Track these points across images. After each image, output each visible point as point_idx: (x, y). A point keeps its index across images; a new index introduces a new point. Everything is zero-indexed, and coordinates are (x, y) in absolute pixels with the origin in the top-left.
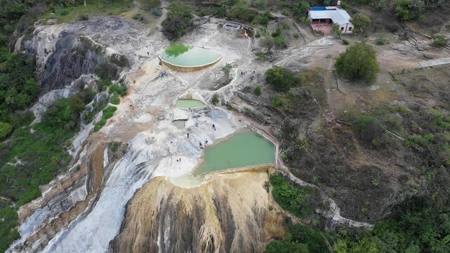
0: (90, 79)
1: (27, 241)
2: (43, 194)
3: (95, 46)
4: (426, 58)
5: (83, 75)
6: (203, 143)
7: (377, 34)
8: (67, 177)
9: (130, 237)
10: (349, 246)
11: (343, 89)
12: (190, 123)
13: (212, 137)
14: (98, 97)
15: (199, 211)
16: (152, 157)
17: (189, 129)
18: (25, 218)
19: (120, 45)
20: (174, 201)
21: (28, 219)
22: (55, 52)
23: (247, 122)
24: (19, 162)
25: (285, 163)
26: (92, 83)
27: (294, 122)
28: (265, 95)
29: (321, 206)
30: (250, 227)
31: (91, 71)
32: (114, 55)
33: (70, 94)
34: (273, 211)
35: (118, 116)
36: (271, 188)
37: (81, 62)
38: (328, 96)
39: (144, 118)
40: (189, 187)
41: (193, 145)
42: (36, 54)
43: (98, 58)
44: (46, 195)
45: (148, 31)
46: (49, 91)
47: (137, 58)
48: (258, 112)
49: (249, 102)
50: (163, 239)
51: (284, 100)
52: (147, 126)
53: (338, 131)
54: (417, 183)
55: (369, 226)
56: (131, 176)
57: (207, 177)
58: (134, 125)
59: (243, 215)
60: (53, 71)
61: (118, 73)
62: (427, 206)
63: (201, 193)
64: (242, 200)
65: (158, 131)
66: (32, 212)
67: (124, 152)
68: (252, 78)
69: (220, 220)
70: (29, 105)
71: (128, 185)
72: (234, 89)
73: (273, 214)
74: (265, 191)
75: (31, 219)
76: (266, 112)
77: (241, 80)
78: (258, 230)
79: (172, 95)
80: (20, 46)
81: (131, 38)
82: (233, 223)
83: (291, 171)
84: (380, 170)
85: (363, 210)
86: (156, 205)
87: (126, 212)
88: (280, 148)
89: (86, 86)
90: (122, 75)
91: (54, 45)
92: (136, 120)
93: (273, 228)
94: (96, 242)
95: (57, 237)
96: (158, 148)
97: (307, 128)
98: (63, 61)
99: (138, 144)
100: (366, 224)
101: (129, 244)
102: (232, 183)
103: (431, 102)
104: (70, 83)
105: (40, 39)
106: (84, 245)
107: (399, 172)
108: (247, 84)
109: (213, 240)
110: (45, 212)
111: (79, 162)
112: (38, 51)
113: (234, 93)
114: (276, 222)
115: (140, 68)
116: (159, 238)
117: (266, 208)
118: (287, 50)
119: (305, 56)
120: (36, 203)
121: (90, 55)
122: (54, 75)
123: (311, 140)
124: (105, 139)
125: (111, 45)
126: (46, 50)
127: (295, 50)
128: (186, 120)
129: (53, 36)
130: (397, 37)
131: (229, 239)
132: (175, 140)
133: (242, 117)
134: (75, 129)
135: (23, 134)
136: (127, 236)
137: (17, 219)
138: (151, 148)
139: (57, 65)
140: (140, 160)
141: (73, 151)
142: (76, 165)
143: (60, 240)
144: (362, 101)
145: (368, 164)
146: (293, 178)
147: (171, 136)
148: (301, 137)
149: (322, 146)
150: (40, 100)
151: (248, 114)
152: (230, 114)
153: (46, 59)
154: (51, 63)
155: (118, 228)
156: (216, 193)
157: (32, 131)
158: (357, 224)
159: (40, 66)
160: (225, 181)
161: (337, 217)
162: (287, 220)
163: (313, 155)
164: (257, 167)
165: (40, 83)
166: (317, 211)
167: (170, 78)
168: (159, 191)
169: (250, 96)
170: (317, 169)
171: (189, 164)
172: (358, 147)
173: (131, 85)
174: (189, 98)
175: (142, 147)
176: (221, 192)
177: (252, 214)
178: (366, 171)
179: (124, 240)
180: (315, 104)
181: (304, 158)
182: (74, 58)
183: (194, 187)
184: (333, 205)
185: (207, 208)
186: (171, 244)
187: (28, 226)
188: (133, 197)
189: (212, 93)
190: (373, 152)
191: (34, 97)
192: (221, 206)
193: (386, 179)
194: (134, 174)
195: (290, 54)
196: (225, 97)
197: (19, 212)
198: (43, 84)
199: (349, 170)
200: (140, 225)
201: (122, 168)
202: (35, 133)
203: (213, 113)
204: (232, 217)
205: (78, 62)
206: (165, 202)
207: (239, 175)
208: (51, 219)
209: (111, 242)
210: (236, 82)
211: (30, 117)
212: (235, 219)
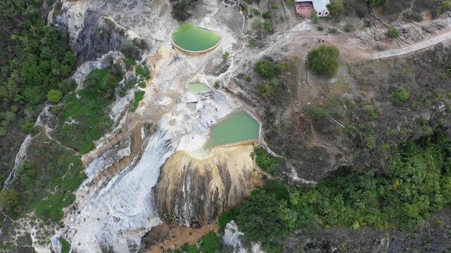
0: (118, 57)
1: (93, 180)
2: (98, 148)
3: (119, 28)
4: (379, 49)
5: (111, 52)
6: (209, 122)
7: (347, 18)
8: (113, 137)
9: (164, 186)
10: (301, 195)
11: (310, 82)
12: (199, 106)
13: (216, 117)
14: (127, 75)
15: (208, 174)
16: (175, 135)
17: (199, 111)
18: (88, 164)
19: (139, 28)
20: (193, 168)
21: (90, 165)
22: (84, 29)
23: (240, 104)
24: (73, 121)
25: (265, 140)
26: (120, 60)
27: (273, 109)
28: (254, 82)
29: (286, 170)
30: (241, 181)
31: (117, 49)
32: (135, 39)
33: (102, 66)
34: (256, 172)
35: (147, 98)
36: (255, 157)
37: (108, 40)
38: (299, 88)
39: (166, 101)
40: (201, 159)
41: (202, 125)
42: (67, 28)
43: (123, 40)
44: (100, 148)
45: (159, 9)
46: (85, 62)
47: (154, 42)
48: (248, 97)
49: (242, 87)
50: (186, 188)
51: (267, 87)
52: (169, 108)
53: (301, 119)
54: (347, 159)
55: (314, 183)
56: (162, 149)
57: (213, 150)
58: (160, 107)
59: (237, 174)
60: (85, 45)
61: (140, 55)
62: (350, 173)
63: (209, 162)
64: (236, 165)
65: (177, 114)
66: (92, 160)
67: (155, 130)
68: (244, 66)
69: (222, 178)
70: (70, 74)
71: (161, 155)
72: (231, 76)
73: (256, 174)
74: (251, 159)
75: (92, 165)
76: (254, 96)
77: (236, 67)
78: (246, 183)
79: (185, 79)
80: (52, 19)
81: (147, 19)
82: (230, 179)
83: (269, 146)
84: (325, 150)
85: (312, 174)
86: (180, 169)
87: (161, 172)
88: (262, 127)
89: (114, 62)
90: (144, 57)
91: (82, 22)
92: (160, 103)
93: (256, 181)
94: (142, 186)
95: (114, 179)
96: (179, 129)
97: (281, 115)
98: (93, 38)
99: (164, 125)
100: (312, 182)
101: (165, 189)
102: (230, 154)
103: (371, 95)
104: (101, 57)
105: (69, 16)
106: (134, 187)
107: (337, 152)
108: (241, 71)
109: (217, 189)
110: (101, 162)
111: (120, 126)
112: (69, 26)
113: (231, 78)
114: (257, 178)
115: (157, 52)
116: (184, 187)
117: (251, 170)
118: (274, 36)
119: (287, 43)
120: (93, 153)
121: (115, 35)
122: (86, 48)
123: (283, 125)
124: (141, 120)
125: (131, 27)
126: (76, 26)
127: (280, 36)
128: (196, 103)
129: (80, 14)
130: (362, 22)
131: (228, 189)
132: (190, 121)
133: (237, 99)
134: (112, 98)
135: (71, 100)
136: (162, 185)
137: (82, 164)
138: (173, 128)
139: (88, 41)
140: (167, 137)
141: (114, 116)
142: (118, 128)
143: (117, 181)
144: (323, 94)
145: (318, 145)
146: (269, 151)
147: (187, 117)
148: (277, 123)
149: (290, 130)
150: (79, 70)
151: (240, 96)
152: (228, 97)
153: (77, 33)
154: (82, 39)
155: (157, 179)
156: (219, 161)
157: (78, 96)
158: (307, 182)
159: (73, 39)
160: (225, 153)
161: (295, 178)
162: (265, 177)
163: (284, 136)
164: (246, 142)
165: (76, 55)
166: (284, 173)
167: (182, 62)
168: (182, 161)
169: (243, 82)
170: (285, 147)
171: (200, 140)
172: (313, 132)
173: (153, 69)
174: (198, 82)
175: (167, 128)
176: (222, 161)
177: (242, 173)
178: (316, 150)
179: (161, 187)
180: (288, 94)
181: (277, 138)
182: (102, 37)
183: (205, 158)
184: (293, 170)
185: (214, 171)
186: (191, 191)
187: (92, 170)
188: (165, 163)
189: (215, 79)
190: (322, 137)
191: (74, 67)
192: (223, 169)
193: (328, 156)
194: (164, 147)
195: (275, 41)
196: (225, 82)
197: (82, 160)
198: (78, 55)
199: (305, 149)
200: (171, 179)
201: (155, 142)
202: (81, 98)
203: (216, 95)
204: (229, 176)
205: (106, 40)
206: (187, 167)
207: (234, 148)
208: (107, 167)
209: (152, 188)
210: (232, 70)
211: (74, 85)
212: (231, 176)
